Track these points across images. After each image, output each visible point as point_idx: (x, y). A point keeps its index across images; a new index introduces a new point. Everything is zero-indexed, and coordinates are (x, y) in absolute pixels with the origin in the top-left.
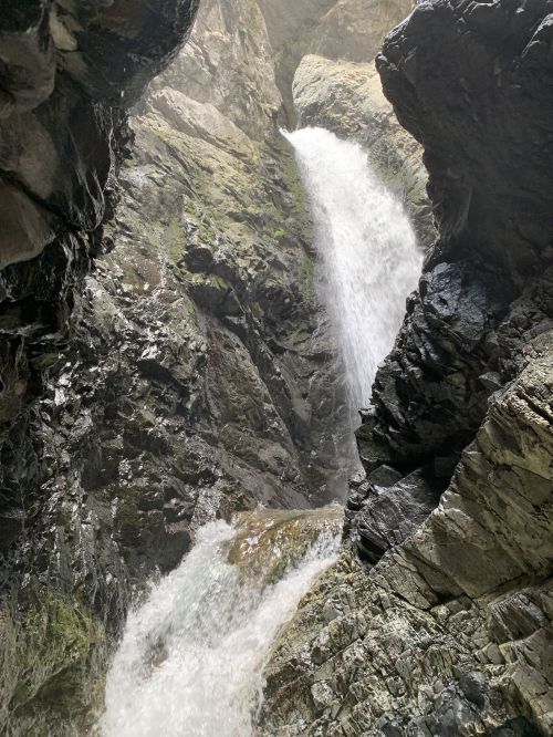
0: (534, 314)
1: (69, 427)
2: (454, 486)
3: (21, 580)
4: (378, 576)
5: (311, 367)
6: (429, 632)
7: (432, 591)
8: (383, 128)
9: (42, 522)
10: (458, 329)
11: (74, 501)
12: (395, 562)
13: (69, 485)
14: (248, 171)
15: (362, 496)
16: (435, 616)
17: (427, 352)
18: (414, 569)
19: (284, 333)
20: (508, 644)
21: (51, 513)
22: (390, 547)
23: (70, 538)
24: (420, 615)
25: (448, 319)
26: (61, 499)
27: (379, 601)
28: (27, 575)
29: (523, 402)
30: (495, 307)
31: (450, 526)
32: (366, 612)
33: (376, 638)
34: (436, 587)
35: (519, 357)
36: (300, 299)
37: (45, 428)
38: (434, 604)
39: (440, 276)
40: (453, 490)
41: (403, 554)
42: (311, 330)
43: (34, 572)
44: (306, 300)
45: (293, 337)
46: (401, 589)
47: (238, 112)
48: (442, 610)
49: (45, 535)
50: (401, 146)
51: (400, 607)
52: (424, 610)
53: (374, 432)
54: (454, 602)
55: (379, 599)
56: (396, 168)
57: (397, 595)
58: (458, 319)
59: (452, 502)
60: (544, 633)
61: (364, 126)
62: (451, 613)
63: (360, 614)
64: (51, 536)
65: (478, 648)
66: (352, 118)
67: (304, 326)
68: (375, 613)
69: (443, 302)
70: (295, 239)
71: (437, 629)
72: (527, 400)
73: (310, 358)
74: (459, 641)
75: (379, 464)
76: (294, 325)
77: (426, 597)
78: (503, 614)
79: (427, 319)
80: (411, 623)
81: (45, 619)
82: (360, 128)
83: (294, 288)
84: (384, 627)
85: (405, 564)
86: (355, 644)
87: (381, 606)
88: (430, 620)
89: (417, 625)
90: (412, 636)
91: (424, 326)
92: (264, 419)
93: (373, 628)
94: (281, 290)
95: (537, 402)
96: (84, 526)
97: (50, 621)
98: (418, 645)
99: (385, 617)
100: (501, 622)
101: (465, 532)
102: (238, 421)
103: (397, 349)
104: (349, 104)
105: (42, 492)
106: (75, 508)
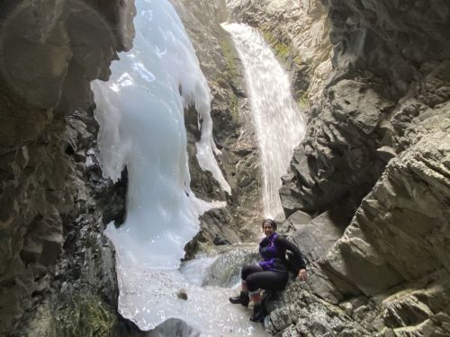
0: (420, 106)
1: (95, 182)
2: (356, 222)
3: (60, 287)
4: (303, 282)
5: (237, 158)
6: (341, 319)
7: (339, 291)
8: (280, 20)
9: (76, 245)
10: (361, 120)
11: (98, 232)
12: (313, 273)
13: (95, 221)
14: (201, 42)
15: (285, 230)
16: (343, 309)
17: (335, 137)
18: (327, 277)
19: (222, 138)
20: (403, 329)
21: (83, 239)
22: (309, 262)
23: (95, 256)
24: (333, 308)
25: (352, 114)
26: (89, 230)
27: (304, 298)
28: (65, 283)
29: (421, 163)
30: (385, 105)
31: (354, 250)
32: (296, 306)
33: (306, 324)
34: (342, 290)
35: (411, 134)
36: (231, 118)
37: (79, 180)
38: (341, 301)
39: (343, 87)
40: (355, 225)
41: (318, 267)
42: (237, 136)
43: (70, 281)
44: (234, 119)
45: (227, 140)
46: (318, 290)
47: (195, 7)
48: (348, 305)
49: (78, 255)
50: (290, 31)
51: (319, 302)
52: (334, 305)
53: (292, 190)
54: (356, 300)
55: (304, 297)
56: (287, 44)
57: (316, 295)
58: (360, 113)
59: (354, 234)
60: (431, 322)
61: (268, 20)
62: (354, 307)
63: (292, 307)
64: (82, 255)
65: (376, 330)
66: (260, 15)
67: (233, 134)
68: (302, 307)
69: (348, 103)
70: (228, 84)
71: (345, 317)
72: (424, 162)
73: (236, 153)
74: (363, 326)
75: (295, 210)
76: (227, 133)
77: (335, 296)
78: (397, 309)
79: (334, 115)
80: (328, 314)
81: (78, 315)
82: (265, 21)
83: (227, 110)
84: (310, 316)
85: (320, 274)
86: (290, 328)
87: (305, 302)
88: (341, 312)
89: (332, 315)
90: (329, 322)
91: (332, 119)
92: (211, 186)
93: (302, 317)
94: (220, 112)
95: (432, 163)
96: (104, 249)
97: (81, 316)
98: (334, 329)
99: (309, 309)
100: (395, 314)
101: (365, 253)
102: (197, 187)
103: (309, 138)
104: (259, 7)
105: (76, 224)
106: (99, 236)
